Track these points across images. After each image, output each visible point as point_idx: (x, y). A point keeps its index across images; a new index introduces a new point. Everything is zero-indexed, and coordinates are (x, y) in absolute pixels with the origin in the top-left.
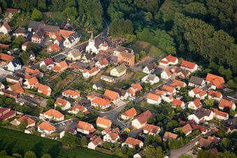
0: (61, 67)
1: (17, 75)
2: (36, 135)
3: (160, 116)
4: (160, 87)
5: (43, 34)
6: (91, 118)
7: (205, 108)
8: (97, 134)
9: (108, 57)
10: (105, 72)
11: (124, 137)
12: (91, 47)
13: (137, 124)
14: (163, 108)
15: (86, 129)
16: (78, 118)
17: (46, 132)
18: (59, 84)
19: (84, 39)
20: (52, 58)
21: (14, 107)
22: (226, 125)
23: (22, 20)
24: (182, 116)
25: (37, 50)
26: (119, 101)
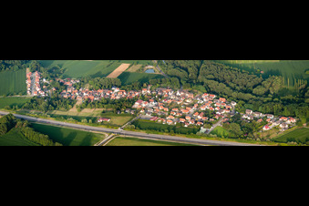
0: (170, 101)
1: (156, 106)
2: (167, 124)
3: (206, 113)
4: (204, 104)
5: (161, 91)
6: (184, 117)
7: (221, 109)
8: (187, 122)
9: (184, 96)
10: (184, 101)
11: (196, 122)
12: (178, 93)
13: (199, 117)
14: (206, 111)
15: (183, 121)
16: (179, 118)
17: (170, 123)
18: (170, 107)
19: (175, 91)
20: (166, 99)
21: (158, 116)
22: (230, 114)
23: (154, 88)
24: (214, 113)
25: (161, 97)
26: (192, 110)
